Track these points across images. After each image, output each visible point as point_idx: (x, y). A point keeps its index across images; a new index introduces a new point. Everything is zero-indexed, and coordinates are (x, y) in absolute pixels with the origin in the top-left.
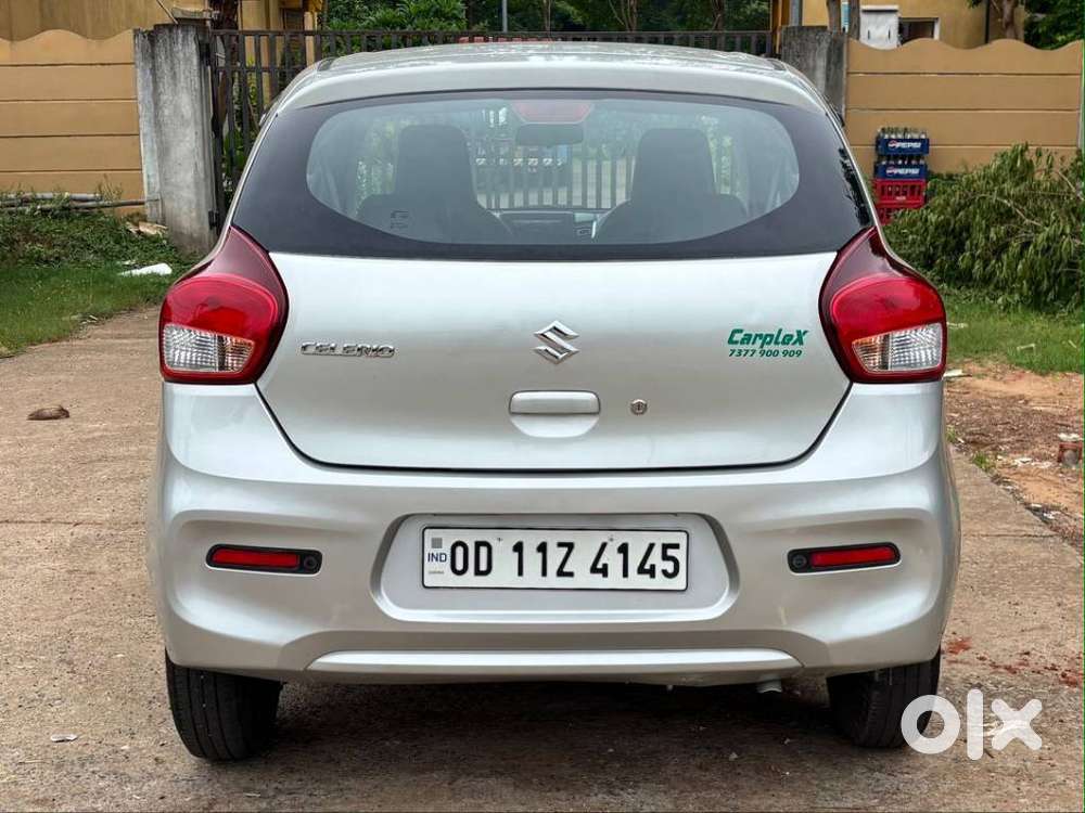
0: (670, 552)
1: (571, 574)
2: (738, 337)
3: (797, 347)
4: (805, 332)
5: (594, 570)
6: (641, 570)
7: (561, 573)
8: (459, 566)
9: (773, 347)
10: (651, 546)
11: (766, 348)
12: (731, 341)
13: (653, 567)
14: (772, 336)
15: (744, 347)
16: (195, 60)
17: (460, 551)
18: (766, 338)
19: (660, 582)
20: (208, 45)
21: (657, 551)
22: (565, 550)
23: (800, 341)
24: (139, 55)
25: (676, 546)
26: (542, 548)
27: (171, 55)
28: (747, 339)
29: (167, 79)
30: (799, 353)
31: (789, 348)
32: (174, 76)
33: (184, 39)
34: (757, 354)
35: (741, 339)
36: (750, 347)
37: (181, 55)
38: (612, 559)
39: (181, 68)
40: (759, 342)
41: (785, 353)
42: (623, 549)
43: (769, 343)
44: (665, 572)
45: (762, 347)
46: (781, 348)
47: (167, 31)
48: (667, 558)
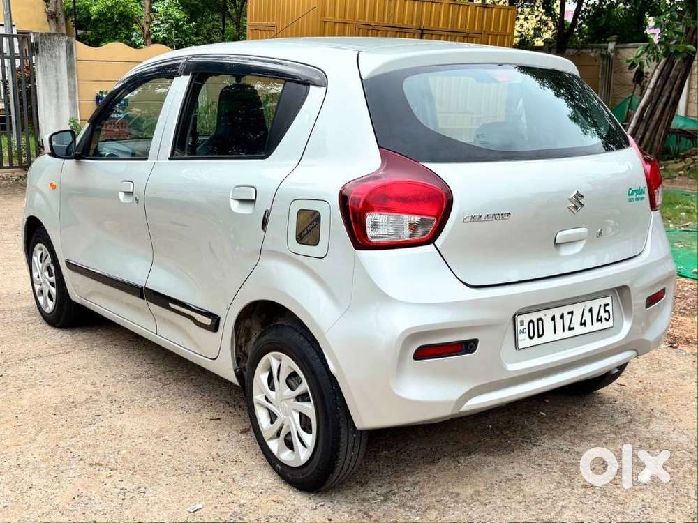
0: (607, 308)
1: (573, 328)
3: (644, 195)
5: (582, 324)
6: (598, 320)
7: (570, 329)
8: (532, 335)
10: (600, 306)
13: (601, 317)
15: (632, 197)
17: (531, 324)
18: (637, 192)
19: (605, 325)
21: (603, 308)
22: (571, 315)
23: (644, 192)
25: (608, 305)
26: (562, 317)
28: (633, 192)
30: (644, 198)
34: (635, 200)
35: (631, 193)
38: (587, 316)
40: (635, 194)
41: (641, 199)
42: (591, 310)
44: (605, 319)
45: (636, 196)
48: (606, 311)
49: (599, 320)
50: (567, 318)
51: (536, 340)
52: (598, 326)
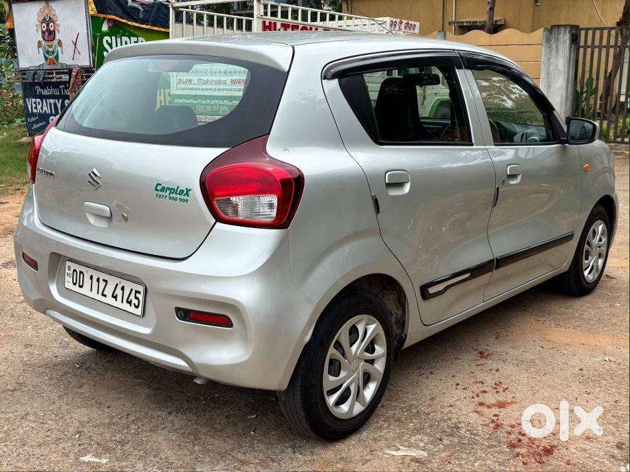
0: (138, 295)
1: (105, 295)
2: (159, 187)
3: (186, 197)
4: (190, 190)
5: (113, 296)
6: (127, 301)
7: (103, 294)
8: (75, 281)
9: (174, 195)
10: (132, 290)
11: (171, 195)
12: (156, 190)
13: (131, 300)
14: (174, 189)
15: (161, 193)
16: (568, 43)
17: (75, 274)
18: (172, 190)
19: (132, 309)
20: (576, 35)
21: (133, 292)
22: (105, 283)
23: (187, 194)
24: (544, 41)
25: (139, 292)
26: (98, 280)
27: (557, 40)
28: (163, 189)
29: (554, 52)
30: (187, 201)
31: (182, 197)
32: (557, 51)
33: (565, 32)
34: (167, 198)
35: (161, 189)
36: (164, 194)
37: (562, 40)
38: (119, 292)
39: (561, 46)
40: (168, 192)
41: (181, 200)
42: (123, 288)
43: (173, 193)
44: (135, 304)
45: (169, 194)
46: (179, 197)
47: (556, 28)
48: (136, 298)
49: (129, 302)
50: (102, 284)
51: (76, 288)
52: (126, 306)
